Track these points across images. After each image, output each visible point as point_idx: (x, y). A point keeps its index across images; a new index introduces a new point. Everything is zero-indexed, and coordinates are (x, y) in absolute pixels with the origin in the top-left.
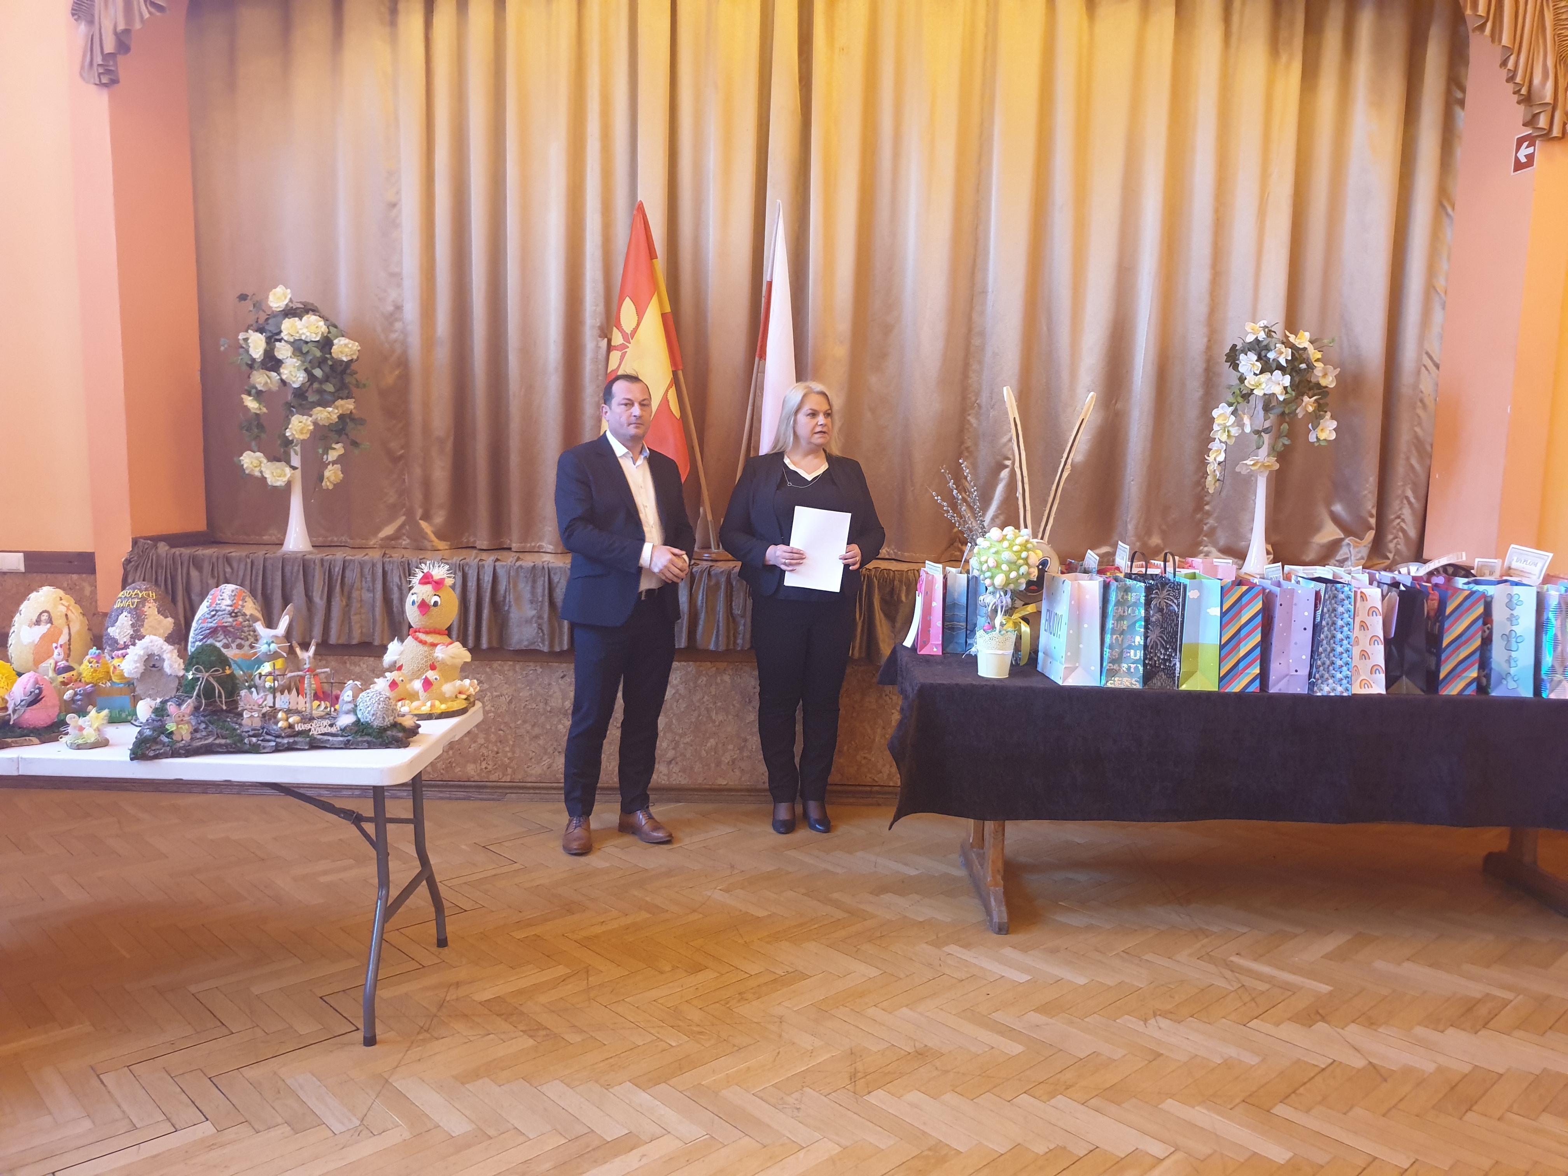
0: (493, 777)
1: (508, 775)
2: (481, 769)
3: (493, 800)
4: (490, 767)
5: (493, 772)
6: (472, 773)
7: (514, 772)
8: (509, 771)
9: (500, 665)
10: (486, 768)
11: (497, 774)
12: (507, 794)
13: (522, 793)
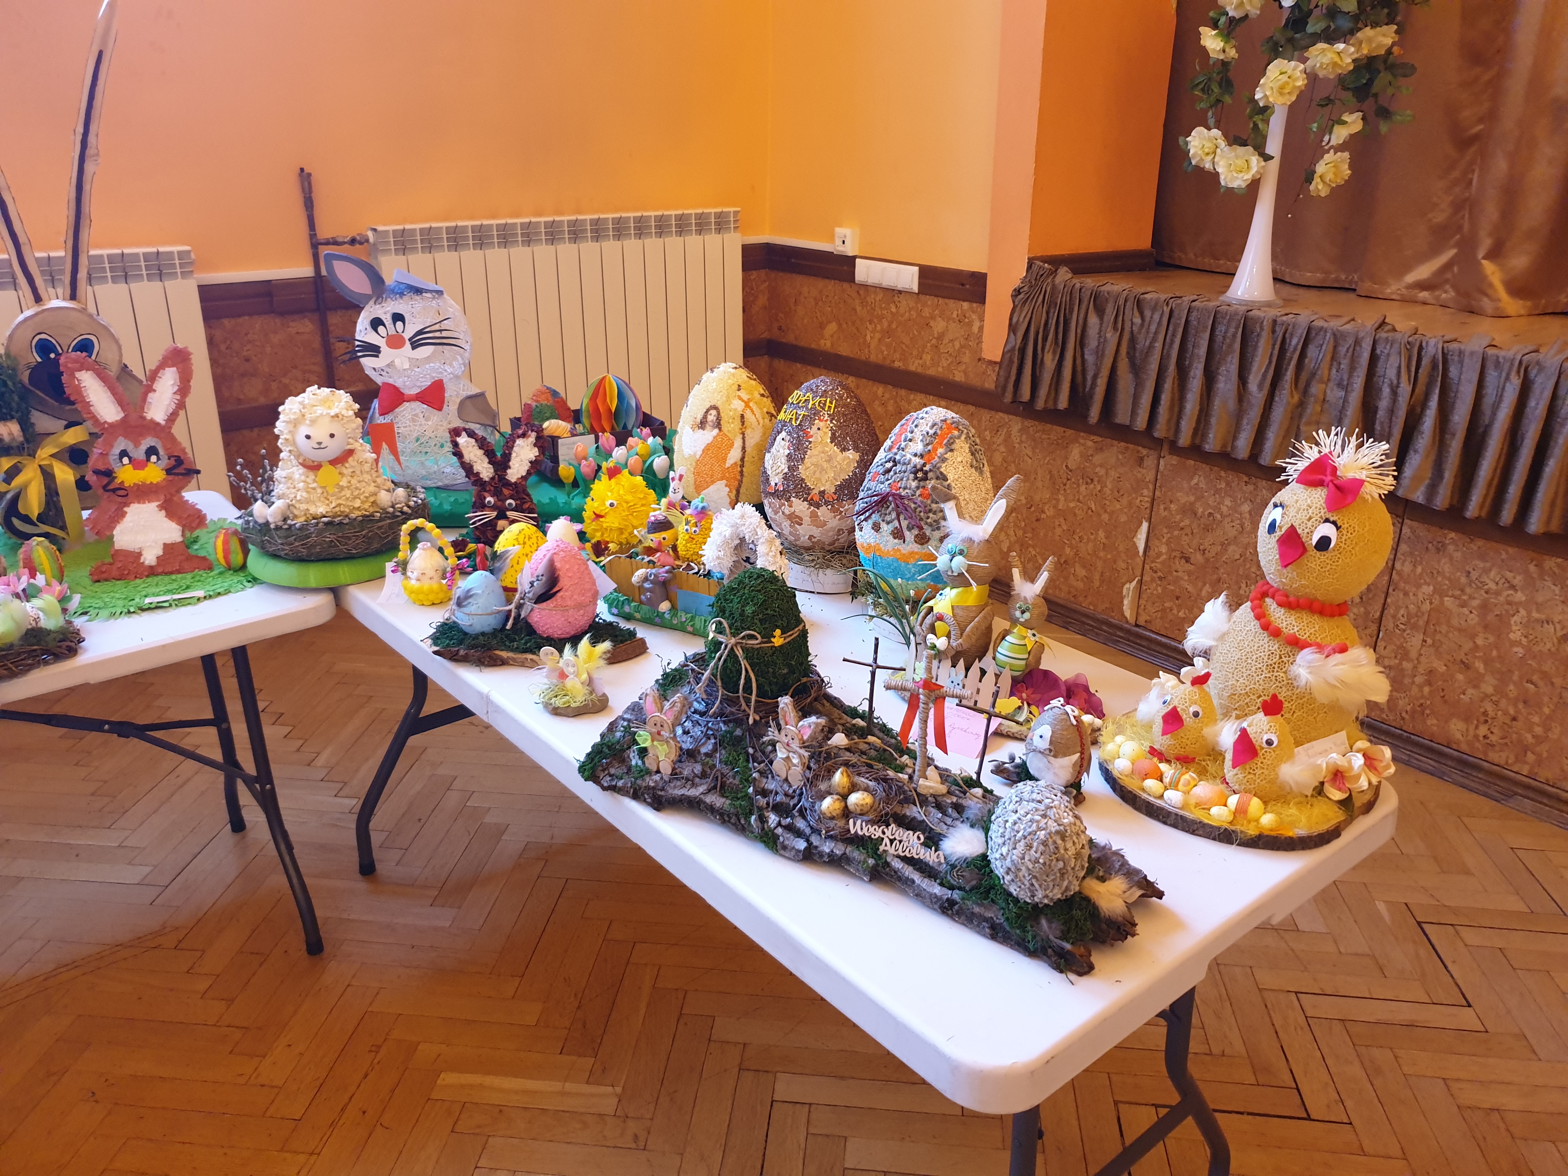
0: (1493, 756)
1: (1526, 763)
2: (1476, 736)
3: (1485, 795)
4: (1493, 738)
5: (1497, 748)
6: (1458, 736)
7: (1539, 762)
8: (1530, 757)
10: (1485, 737)
11: (1504, 755)
12: (1516, 794)
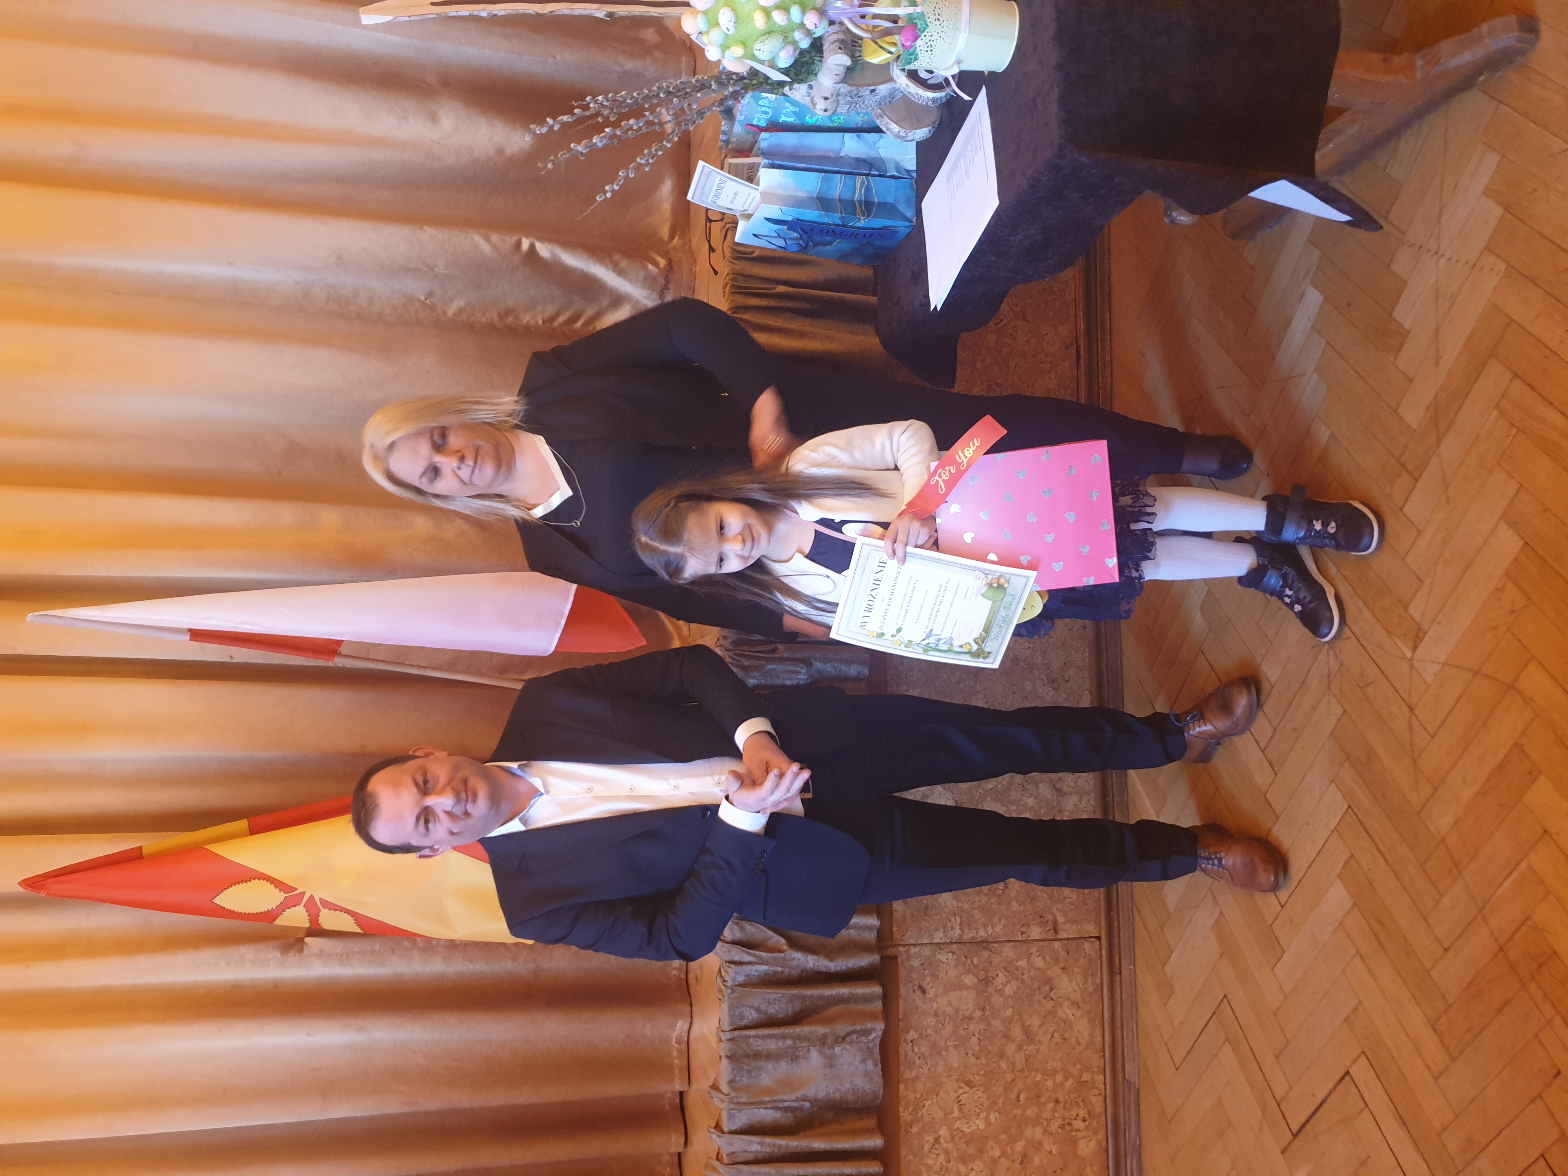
0: (1098, 1107)
1: (1092, 1078)
2: (1087, 1128)
3: (1138, 1104)
4: (1082, 1113)
5: (1090, 1107)
6: (1093, 1144)
7: (1087, 1068)
8: (1086, 1077)
9: (906, 1108)
10: (1084, 1120)
11: (1094, 1100)
13: (1123, 1052)
